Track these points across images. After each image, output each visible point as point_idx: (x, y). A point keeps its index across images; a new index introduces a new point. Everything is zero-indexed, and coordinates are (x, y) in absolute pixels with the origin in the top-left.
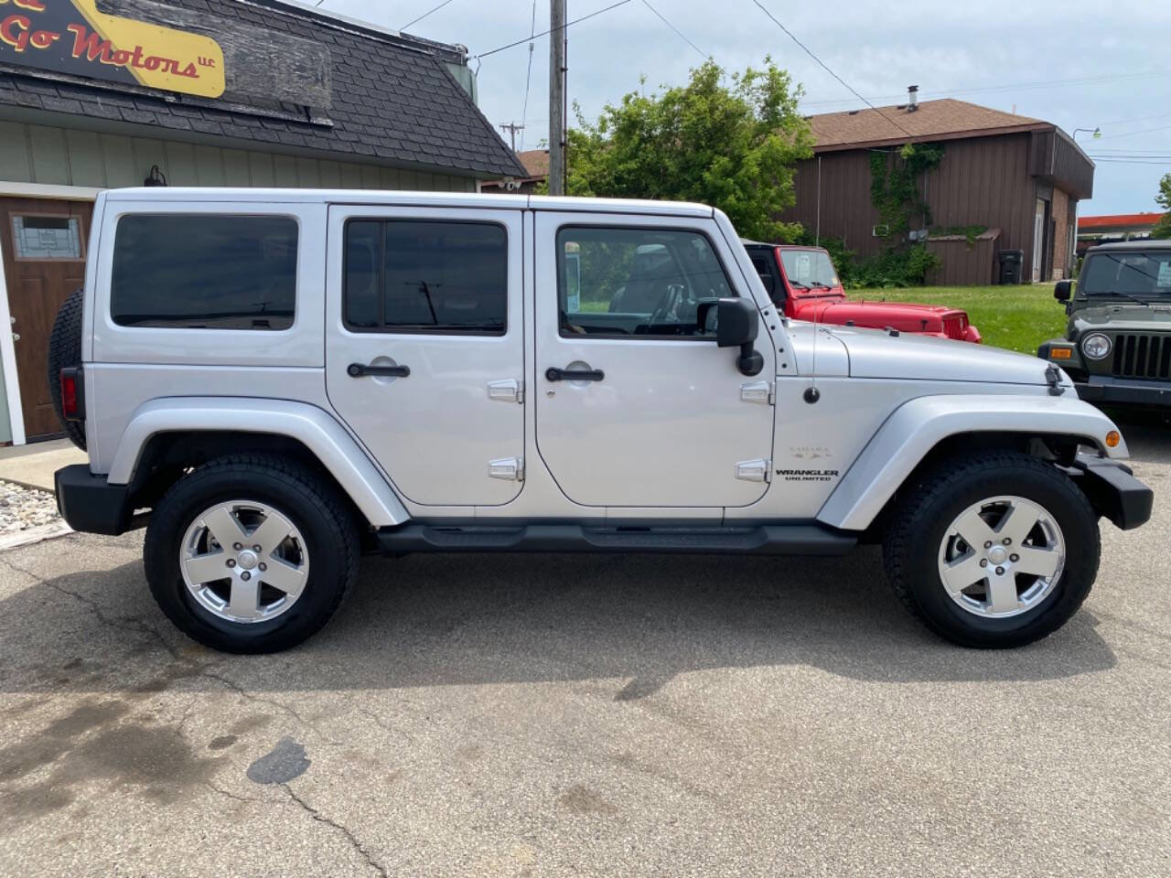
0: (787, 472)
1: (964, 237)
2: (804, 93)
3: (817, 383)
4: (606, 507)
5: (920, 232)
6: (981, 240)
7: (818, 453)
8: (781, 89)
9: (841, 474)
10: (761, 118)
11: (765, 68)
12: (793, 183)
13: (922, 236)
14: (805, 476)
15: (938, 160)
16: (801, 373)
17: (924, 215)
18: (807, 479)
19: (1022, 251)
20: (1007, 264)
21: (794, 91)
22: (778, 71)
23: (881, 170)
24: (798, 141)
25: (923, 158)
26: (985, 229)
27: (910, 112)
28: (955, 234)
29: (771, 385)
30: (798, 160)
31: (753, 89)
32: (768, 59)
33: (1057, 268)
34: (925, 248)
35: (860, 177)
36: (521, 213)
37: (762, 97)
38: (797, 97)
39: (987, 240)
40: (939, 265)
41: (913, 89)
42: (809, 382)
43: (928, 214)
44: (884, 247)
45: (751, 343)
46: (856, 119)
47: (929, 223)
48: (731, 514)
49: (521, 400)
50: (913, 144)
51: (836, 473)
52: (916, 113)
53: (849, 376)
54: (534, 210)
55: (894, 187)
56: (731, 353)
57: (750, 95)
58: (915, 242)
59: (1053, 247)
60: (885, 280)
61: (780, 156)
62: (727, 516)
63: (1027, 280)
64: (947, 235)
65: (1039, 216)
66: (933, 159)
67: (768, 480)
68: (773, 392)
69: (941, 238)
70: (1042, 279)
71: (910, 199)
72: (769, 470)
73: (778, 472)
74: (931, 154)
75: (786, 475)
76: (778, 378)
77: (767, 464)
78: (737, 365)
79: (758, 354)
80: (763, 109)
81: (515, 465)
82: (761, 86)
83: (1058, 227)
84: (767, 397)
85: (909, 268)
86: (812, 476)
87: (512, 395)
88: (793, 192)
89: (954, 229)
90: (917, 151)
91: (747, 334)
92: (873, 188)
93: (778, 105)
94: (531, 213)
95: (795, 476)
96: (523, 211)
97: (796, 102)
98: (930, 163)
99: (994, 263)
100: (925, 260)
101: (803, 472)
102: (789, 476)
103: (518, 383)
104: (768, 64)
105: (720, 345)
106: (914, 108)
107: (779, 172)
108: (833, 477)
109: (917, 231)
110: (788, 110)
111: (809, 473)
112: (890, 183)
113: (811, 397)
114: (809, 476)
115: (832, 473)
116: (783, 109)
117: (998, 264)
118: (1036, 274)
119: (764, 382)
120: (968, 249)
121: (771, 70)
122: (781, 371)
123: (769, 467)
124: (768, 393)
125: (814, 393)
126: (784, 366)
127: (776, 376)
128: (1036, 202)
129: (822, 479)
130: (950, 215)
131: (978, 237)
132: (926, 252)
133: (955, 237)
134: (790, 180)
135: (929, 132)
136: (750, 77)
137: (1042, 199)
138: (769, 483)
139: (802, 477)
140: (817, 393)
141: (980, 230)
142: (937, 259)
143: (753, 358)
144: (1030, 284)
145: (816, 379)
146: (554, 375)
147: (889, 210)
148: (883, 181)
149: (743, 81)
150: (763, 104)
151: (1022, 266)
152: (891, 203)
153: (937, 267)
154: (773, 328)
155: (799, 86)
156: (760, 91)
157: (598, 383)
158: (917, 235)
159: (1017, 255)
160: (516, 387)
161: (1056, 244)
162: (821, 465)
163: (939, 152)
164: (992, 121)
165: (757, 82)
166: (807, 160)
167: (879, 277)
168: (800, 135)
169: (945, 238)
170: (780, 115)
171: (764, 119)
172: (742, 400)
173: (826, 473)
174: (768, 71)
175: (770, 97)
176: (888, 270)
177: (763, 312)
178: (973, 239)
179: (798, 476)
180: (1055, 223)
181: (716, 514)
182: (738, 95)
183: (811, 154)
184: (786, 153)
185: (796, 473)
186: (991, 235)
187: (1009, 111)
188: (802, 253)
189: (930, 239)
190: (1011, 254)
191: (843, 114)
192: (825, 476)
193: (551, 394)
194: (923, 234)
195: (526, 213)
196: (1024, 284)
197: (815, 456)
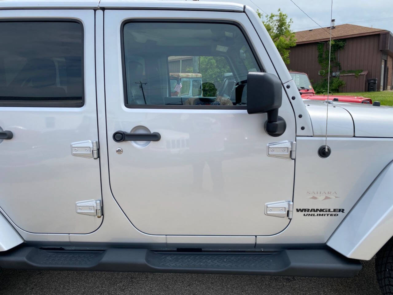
0: (305, 210)
1: (354, 74)
2: (292, 22)
3: (329, 142)
4: (166, 235)
5: (337, 73)
6: (361, 75)
7: (328, 196)
8: (284, 20)
9: (346, 212)
10: (276, 32)
11: (278, 13)
12: (288, 55)
13: (337, 74)
14: (318, 213)
15: (344, 46)
16: (315, 134)
17: (338, 67)
18: (320, 215)
19: (377, 79)
20: (371, 84)
21: (288, 22)
22: (282, 14)
23: (321, 50)
24: (290, 40)
25: (338, 45)
26: (362, 71)
27: (332, 29)
28: (350, 73)
29: (292, 144)
30: (291, 47)
31: (273, 21)
32: (279, 10)
33: (389, 85)
34: (339, 79)
35: (314, 52)
36: (93, 11)
37: (277, 24)
38: (290, 23)
39: (363, 75)
40: (344, 85)
41: (333, 21)
42: (322, 140)
43: (340, 66)
44: (323, 78)
45: (276, 111)
46: (312, 33)
47: (340, 69)
48: (261, 240)
49: (96, 156)
50: (334, 40)
51: (343, 211)
52: (334, 29)
53: (354, 136)
54: (103, 9)
55: (327, 56)
56: (259, 119)
57: (272, 23)
58: (334, 77)
59: (387, 77)
60: (323, 91)
61: (284, 45)
62: (258, 242)
63: (378, 90)
64: (347, 74)
65: (383, 66)
66: (342, 45)
67: (290, 217)
68: (294, 149)
69: (345, 75)
70: (384, 90)
71: (333, 61)
72: (291, 209)
73: (298, 210)
74: (341, 44)
75: (304, 213)
76: (298, 138)
77: (289, 205)
78: (265, 127)
79: (281, 119)
80: (277, 28)
81: (95, 205)
82: (276, 20)
83: (389, 70)
84: (289, 152)
85: (333, 86)
86: (324, 213)
87: (89, 153)
88: (289, 59)
89: (350, 71)
90: (336, 42)
91: (273, 103)
92: (319, 57)
93: (283, 26)
94: (101, 12)
95: (311, 213)
96: (95, 9)
97: (289, 25)
98: (341, 47)
99: (366, 83)
100: (339, 83)
101: (317, 210)
102: (306, 213)
103: (93, 143)
104: (280, 12)
105: (250, 112)
106: (334, 28)
107: (283, 52)
108: (340, 214)
109: (335, 72)
110: (287, 28)
111: (322, 210)
112: (325, 55)
113: (324, 153)
114: (321, 213)
115: (340, 210)
116: (285, 28)
117: (367, 84)
118: (382, 87)
119: (287, 141)
120: (356, 79)
121: (280, 14)
122: (300, 132)
123: (291, 207)
124: (290, 150)
125: (327, 150)
126: (303, 128)
127: (297, 136)
128: (382, 61)
129: (331, 215)
130: (348, 66)
131: (359, 74)
132: (339, 80)
133: (351, 74)
134: (288, 54)
135: (340, 35)
136: (272, 16)
137: (384, 59)
138: (291, 219)
139: (316, 213)
140: (329, 150)
141: (360, 71)
142: (344, 82)
143: (278, 122)
144: (380, 91)
145: (328, 139)
146: (120, 137)
147: (325, 65)
148: (322, 54)
149: (270, 18)
150: (277, 27)
151: (377, 84)
152: (325, 62)
153: (343, 85)
154: (293, 98)
155: (291, 20)
156: (276, 22)
157: (156, 142)
158: (335, 74)
159: (375, 80)
160: (91, 146)
161: (389, 76)
162: (331, 205)
163: (344, 43)
164: (364, 31)
165: (275, 18)
166: (293, 47)
167: (322, 89)
168: (291, 38)
169: (347, 75)
170: (284, 30)
171: (278, 32)
172: (269, 155)
173: (335, 210)
174: (279, 14)
175: (280, 24)
176: (325, 87)
177: (285, 85)
178: (358, 75)
179: (313, 213)
180: (388, 69)
181: (251, 241)
182: (268, 23)
183: (295, 44)
184: (286, 44)
185: (311, 211)
186: (365, 73)
187: (370, 27)
188: (296, 74)
189: (341, 75)
190: (372, 80)
191: (307, 31)
192: (334, 213)
193: (119, 151)
194: (338, 73)
195: (97, 11)
196: (378, 91)
197: (327, 198)
